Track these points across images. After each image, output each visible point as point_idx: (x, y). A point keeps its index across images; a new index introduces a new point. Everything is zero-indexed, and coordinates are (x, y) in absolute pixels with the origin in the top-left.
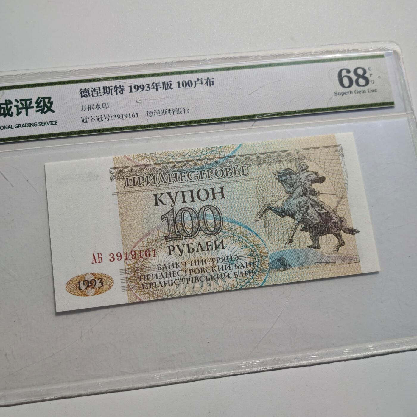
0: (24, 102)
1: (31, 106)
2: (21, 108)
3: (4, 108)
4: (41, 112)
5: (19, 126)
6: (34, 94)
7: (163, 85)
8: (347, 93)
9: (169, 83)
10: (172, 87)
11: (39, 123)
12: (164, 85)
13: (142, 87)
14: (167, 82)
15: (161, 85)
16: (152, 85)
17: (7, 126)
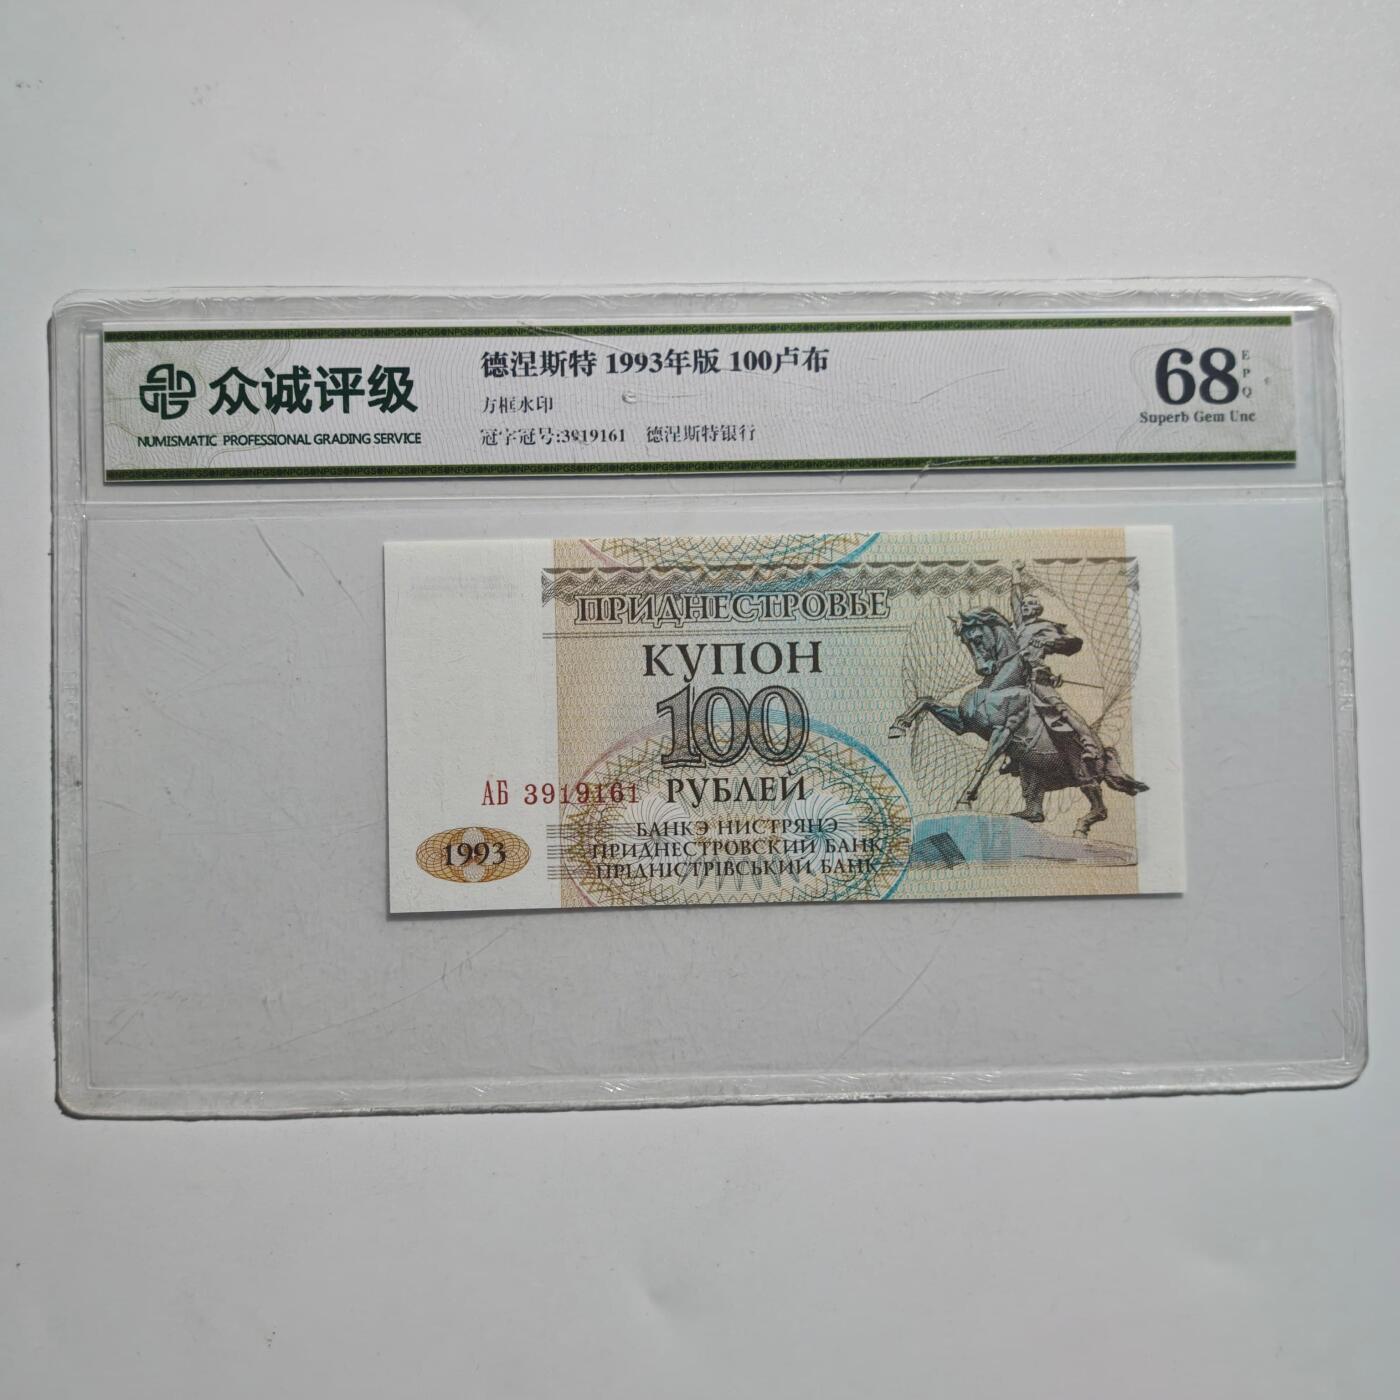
0: (339, 377)
1: (358, 387)
2: (331, 393)
3: (288, 388)
4: (381, 405)
5: (324, 439)
6: (366, 356)
7: (696, 358)
8: (1173, 419)
9: (711, 355)
10: (717, 366)
11: (375, 436)
12: (699, 360)
13: (641, 361)
14: (707, 352)
15: (691, 357)
16: (667, 358)
17: (295, 436)
